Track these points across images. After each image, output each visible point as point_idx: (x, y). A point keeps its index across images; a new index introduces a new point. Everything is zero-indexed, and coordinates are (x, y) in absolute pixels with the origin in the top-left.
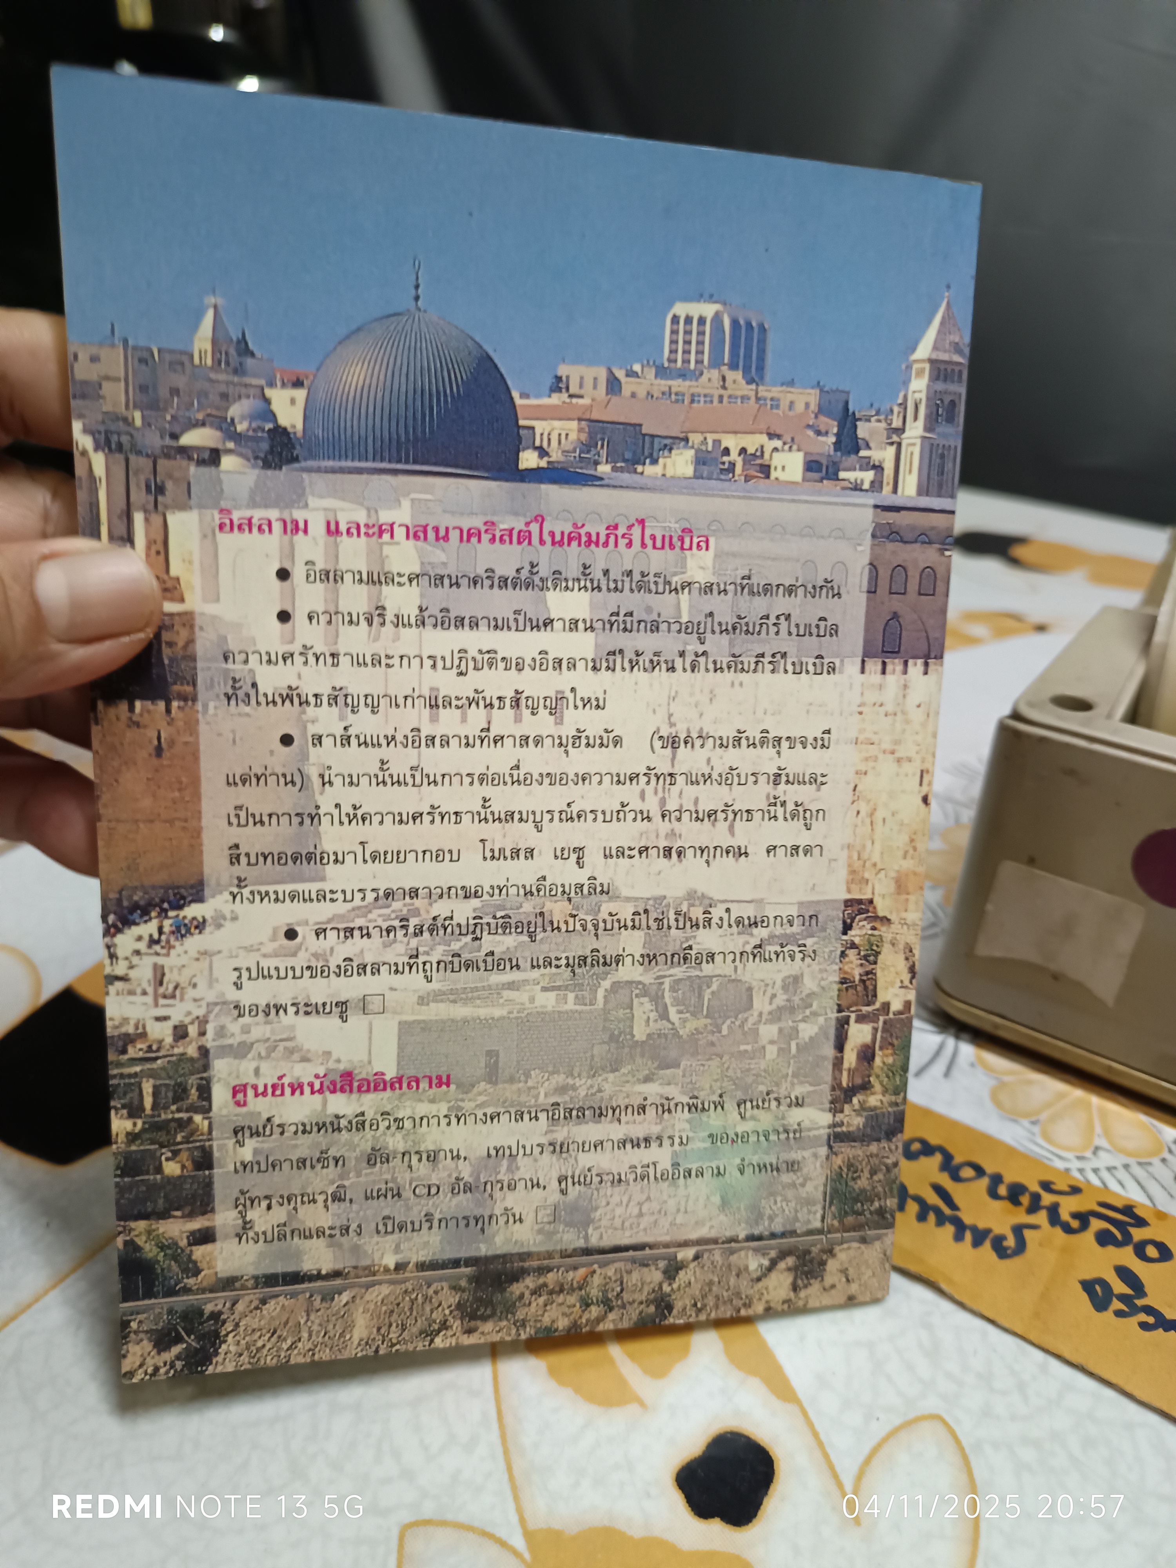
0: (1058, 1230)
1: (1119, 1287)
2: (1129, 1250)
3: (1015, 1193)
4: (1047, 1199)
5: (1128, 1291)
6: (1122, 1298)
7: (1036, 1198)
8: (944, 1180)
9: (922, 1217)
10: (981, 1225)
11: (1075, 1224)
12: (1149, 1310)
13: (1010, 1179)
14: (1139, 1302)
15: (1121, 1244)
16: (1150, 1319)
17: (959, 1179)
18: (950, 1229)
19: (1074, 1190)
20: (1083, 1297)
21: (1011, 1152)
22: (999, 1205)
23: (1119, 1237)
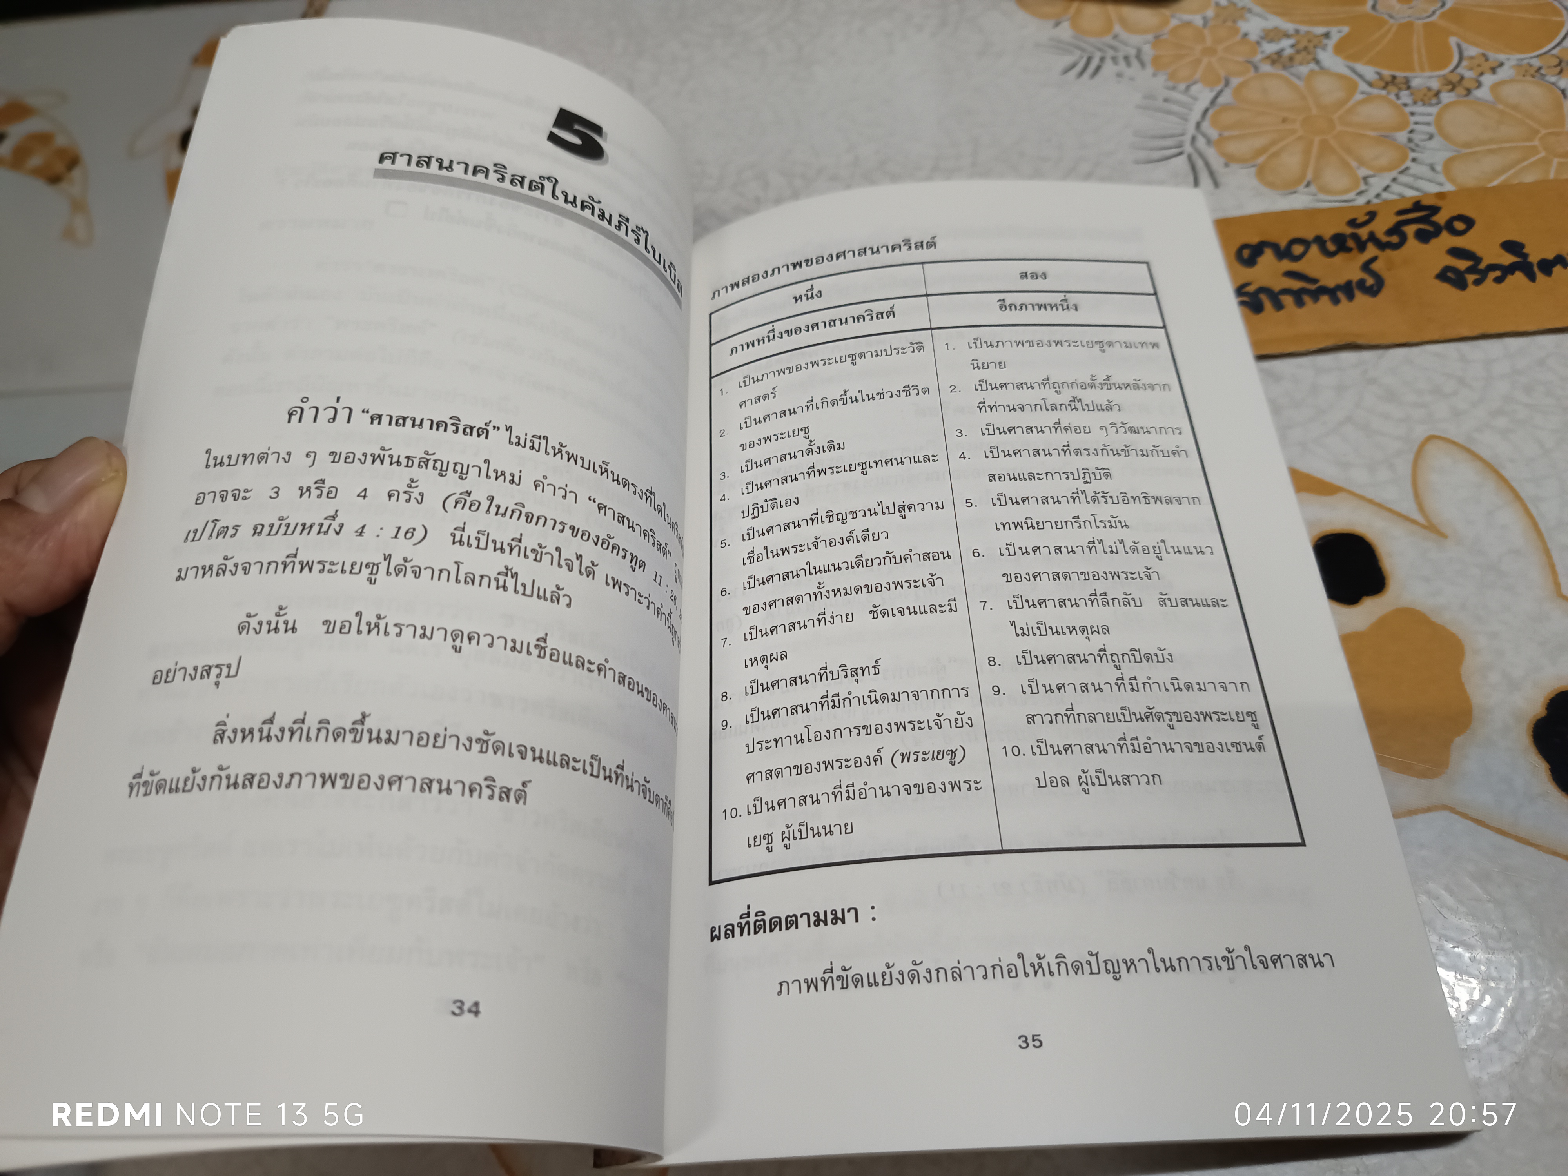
0: (1389, 252)
1: (1462, 265)
2: (1445, 234)
3: (1341, 244)
4: (1363, 233)
5: (1470, 263)
6: (1470, 270)
7: (1355, 237)
8: (1287, 265)
9: (1300, 303)
10: (1342, 281)
11: (1395, 239)
12: (1492, 267)
13: (1327, 233)
14: (1482, 266)
15: (1437, 231)
16: (1498, 273)
17: (1297, 258)
18: (1325, 299)
19: (1372, 215)
20: (1446, 287)
21: (1310, 214)
22: (1339, 259)
23: (1431, 229)
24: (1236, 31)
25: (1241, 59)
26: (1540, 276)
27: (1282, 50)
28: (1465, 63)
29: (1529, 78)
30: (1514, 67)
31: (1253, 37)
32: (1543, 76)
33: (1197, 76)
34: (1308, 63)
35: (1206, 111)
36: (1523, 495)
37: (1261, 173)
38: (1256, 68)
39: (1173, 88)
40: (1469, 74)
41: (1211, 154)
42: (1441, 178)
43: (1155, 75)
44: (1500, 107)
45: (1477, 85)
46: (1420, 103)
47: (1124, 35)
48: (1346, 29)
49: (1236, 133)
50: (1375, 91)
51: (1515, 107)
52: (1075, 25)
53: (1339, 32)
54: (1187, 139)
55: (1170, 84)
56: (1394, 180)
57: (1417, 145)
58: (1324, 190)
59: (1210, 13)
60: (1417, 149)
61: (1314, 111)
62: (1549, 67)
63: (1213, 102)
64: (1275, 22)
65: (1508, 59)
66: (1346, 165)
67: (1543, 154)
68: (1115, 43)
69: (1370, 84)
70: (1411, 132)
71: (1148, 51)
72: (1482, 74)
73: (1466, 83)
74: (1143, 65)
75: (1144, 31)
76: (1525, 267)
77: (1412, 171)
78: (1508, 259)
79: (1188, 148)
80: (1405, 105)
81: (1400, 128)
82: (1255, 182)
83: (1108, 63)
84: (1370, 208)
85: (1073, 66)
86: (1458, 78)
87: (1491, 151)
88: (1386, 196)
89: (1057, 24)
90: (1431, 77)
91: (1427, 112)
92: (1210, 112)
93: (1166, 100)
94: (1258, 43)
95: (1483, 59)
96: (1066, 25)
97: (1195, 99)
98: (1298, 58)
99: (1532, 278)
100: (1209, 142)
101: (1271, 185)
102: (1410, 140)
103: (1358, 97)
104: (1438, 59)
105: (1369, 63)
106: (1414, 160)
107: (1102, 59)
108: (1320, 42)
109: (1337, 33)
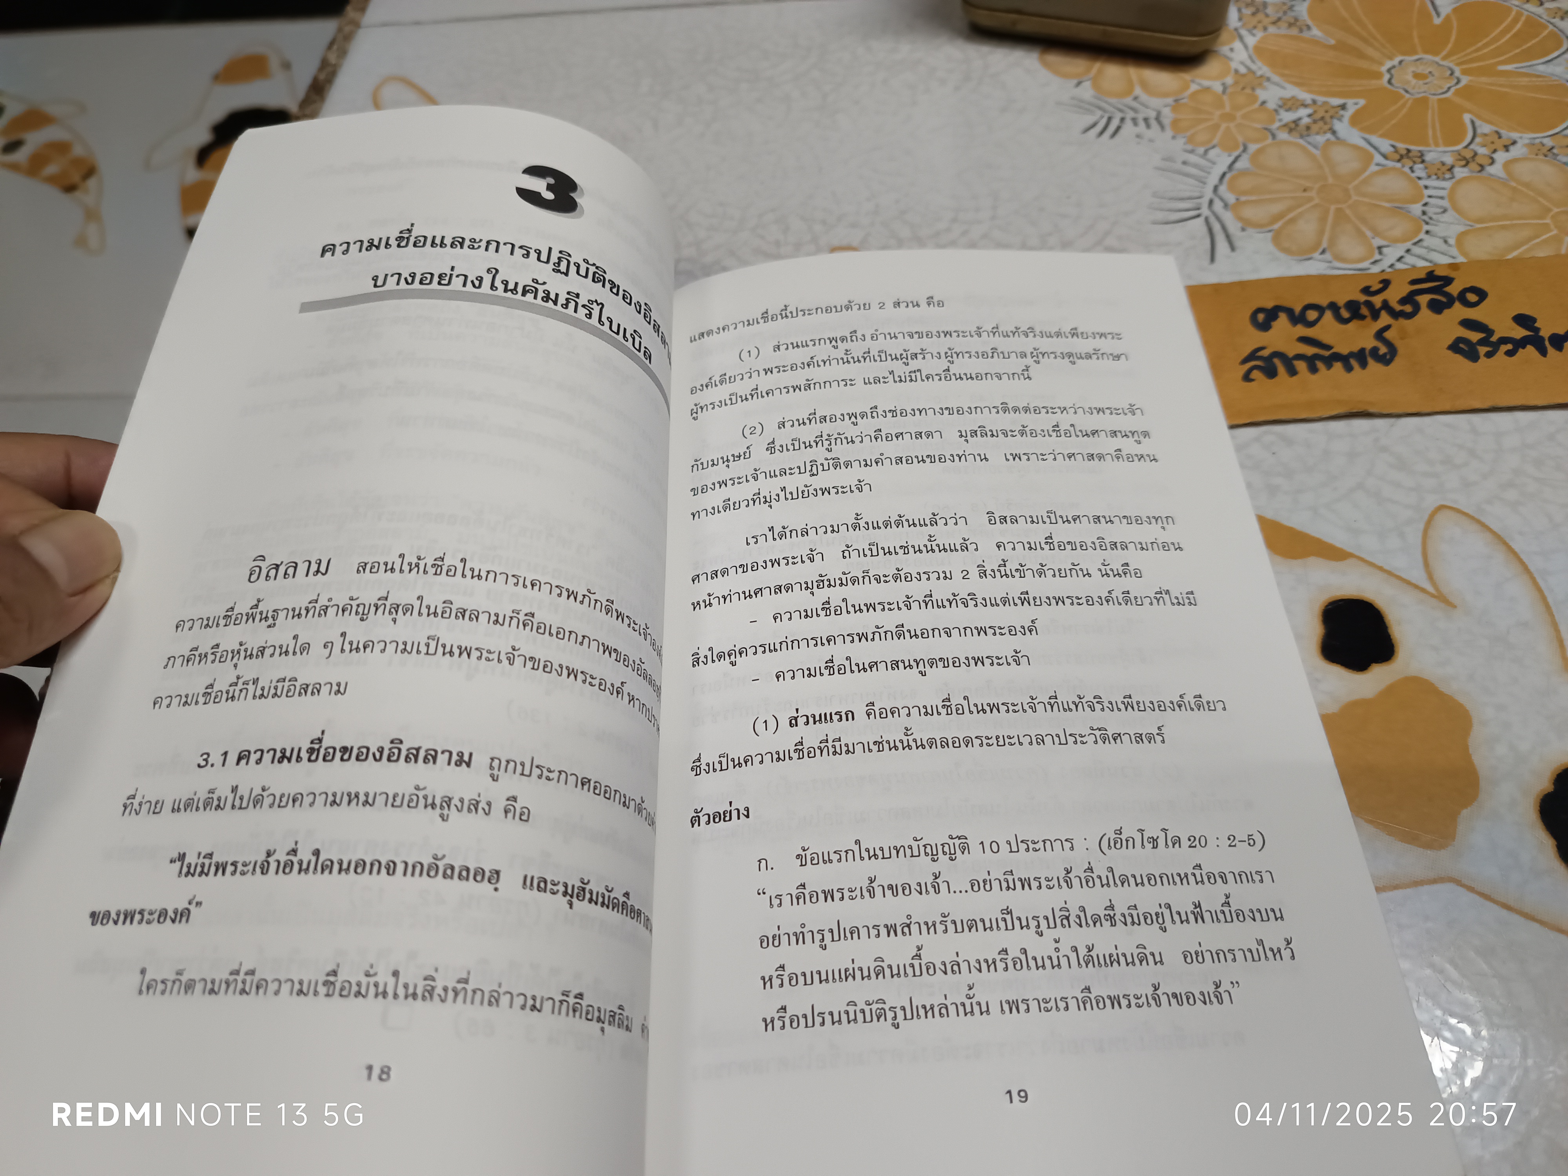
0: (1402, 321)
1: (1475, 336)
2: (1457, 305)
3: (1355, 312)
4: (1377, 300)
5: (1482, 335)
6: (1482, 342)
7: (1369, 304)
8: (1302, 331)
9: (1313, 369)
10: (1355, 349)
11: (1408, 308)
12: (1504, 340)
13: (1341, 301)
14: (1494, 339)
15: (1449, 304)
16: (1509, 347)
17: (1311, 324)
18: (1338, 366)
19: (1386, 283)
20: (1459, 358)
21: (1323, 279)
22: (1352, 326)
23: (1444, 299)
24: (1255, 98)
25: (1258, 126)
26: (1551, 350)
27: (1300, 119)
28: (1478, 140)
29: (1541, 157)
30: (1526, 145)
31: (1271, 105)
32: (1554, 154)
33: (1215, 141)
34: (1325, 133)
35: (1224, 175)
36: (1532, 568)
37: (1277, 239)
38: (1274, 136)
39: (1192, 152)
40: (1482, 151)
41: (1228, 217)
42: (1454, 251)
43: (1174, 138)
44: (1513, 184)
45: (1490, 161)
46: (1434, 177)
47: (1144, 97)
48: (1362, 102)
49: (1253, 198)
50: (1390, 164)
51: (1527, 185)
52: (1096, 86)
53: (1356, 104)
54: (1205, 202)
55: (1189, 147)
56: (1408, 251)
57: (1431, 218)
58: (1338, 258)
59: (1229, 80)
60: (1431, 222)
61: (1330, 180)
62: (1561, 147)
63: (1231, 166)
64: (1292, 91)
65: (1521, 138)
66: (1360, 234)
67: (1555, 232)
68: (1135, 104)
69: (1385, 156)
70: (1425, 204)
71: (1168, 115)
72: (1495, 151)
73: (1479, 160)
74: (1162, 127)
75: (1165, 95)
76: (1536, 341)
77: (1425, 244)
78: (1520, 333)
79: (1205, 211)
80: (1419, 178)
81: (1414, 201)
82: (1271, 247)
83: (1128, 126)
84: (1385, 277)
85: (1094, 125)
86: (1472, 154)
87: (1503, 227)
88: (1399, 266)
89: (1079, 84)
90: (1445, 152)
91: (1440, 187)
92: (1228, 176)
93: (1184, 163)
94: (1276, 111)
95: (1496, 136)
96: (1087, 84)
97: (1214, 163)
98: (1315, 128)
99: (1543, 352)
100: (1226, 206)
101: (1286, 251)
102: (1424, 213)
103: (1373, 168)
104: (1452, 135)
105: (1382, 136)
106: (1427, 232)
107: (1122, 120)
108: (1337, 113)
109: (1354, 105)
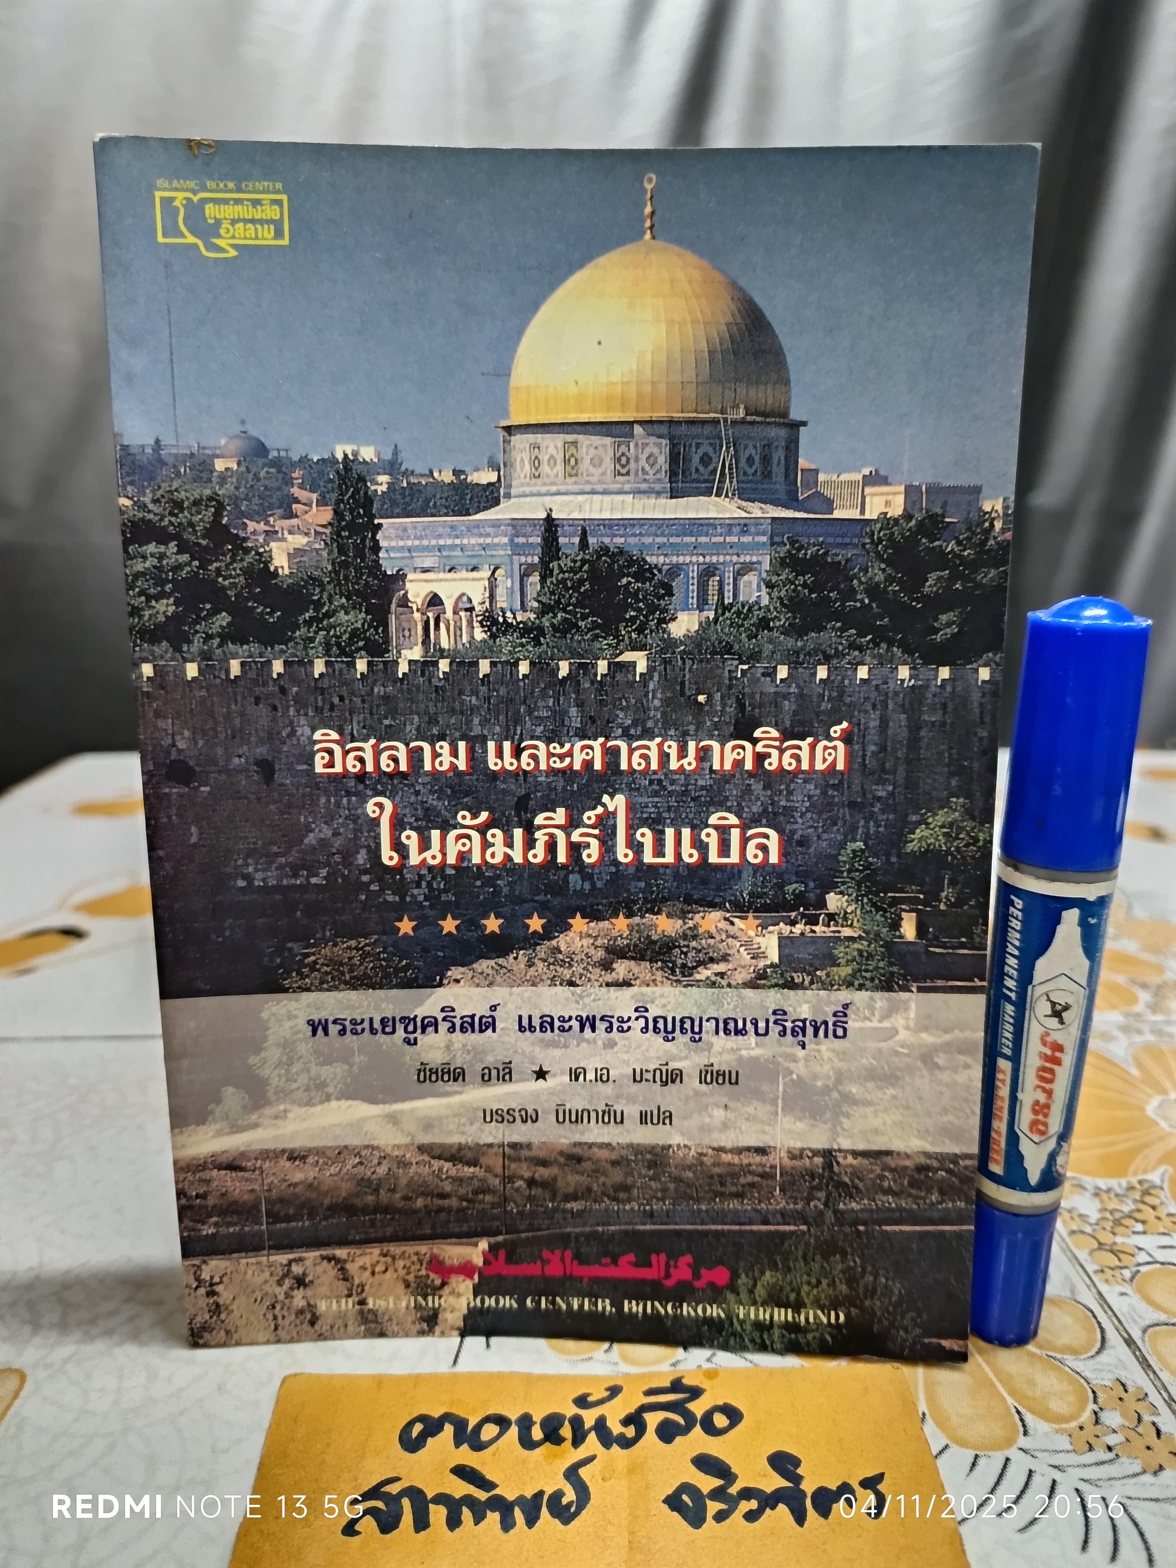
0: (614, 1451)
1: (707, 1483)
2: (695, 1432)
3: (552, 1429)
4: (589, 1417)
5: (718, 1482)
6: (718, 1494)
7: (577, 1423)
8: (466, 1456)
9: (455, 1522)
10: (530, 1492)
11: (630, 1432)
12: (747, 1493)
13: (540, 1414)
14: (733, 1490)
16: (753, 1504)
17: (483, 1446)
18: (494, 1518)
19: (613, 1392)
20: (676, 1519)
22: (541, 1453)
23: (681, 1421)
26: (811, 1513)
76: (793, 1498)
78: (773, 1482)
84: (618, 1381)
99: (801, 1518)
